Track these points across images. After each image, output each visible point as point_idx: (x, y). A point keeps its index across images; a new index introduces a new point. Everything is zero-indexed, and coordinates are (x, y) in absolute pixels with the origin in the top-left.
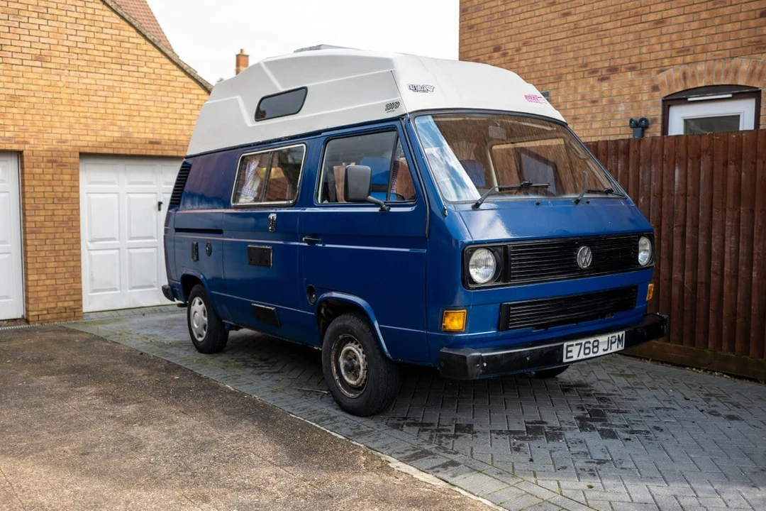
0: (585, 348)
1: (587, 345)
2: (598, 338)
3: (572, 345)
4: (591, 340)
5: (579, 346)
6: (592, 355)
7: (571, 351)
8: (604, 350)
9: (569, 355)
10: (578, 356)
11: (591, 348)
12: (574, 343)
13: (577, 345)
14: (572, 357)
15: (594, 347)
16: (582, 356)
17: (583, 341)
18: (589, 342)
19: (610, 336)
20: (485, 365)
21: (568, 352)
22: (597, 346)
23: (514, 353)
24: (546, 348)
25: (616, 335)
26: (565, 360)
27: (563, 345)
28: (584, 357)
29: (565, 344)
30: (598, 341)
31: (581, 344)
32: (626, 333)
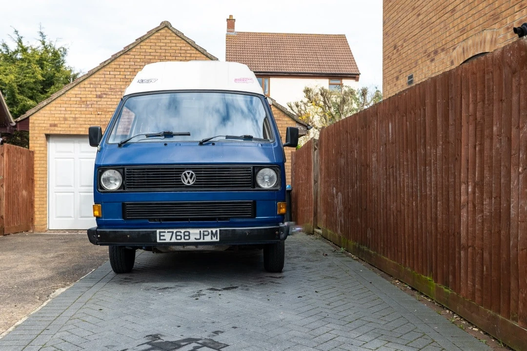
0: (176, 236)
1: (178, 234)
2: (188, 230)
3: (165, 232)
4: (183, 231)
5: (171, 233)
6: (183, 240)
7: (164, 236)
8: (196, 239)
9: (162, 238)
10: (171, 240)
11: (183, 236)
12: (166, 231)
13: (168, 232)
14: (165, 240)
15: (185, 236)
16: (174, 240)
17: (175, 231)
18: (181, 232)
19: (202, 230)
20: (99, 236)
21: (160, 236)
22: (189, 236)
23: (118, 231)
24: (142, 231)
25: (210, 230)
26: (158, 241)
27: (156, 231)
28: (176, 241)
29: (158, 231)
30: (189, 232)
31: (173, 232)
32: (220, 230)
